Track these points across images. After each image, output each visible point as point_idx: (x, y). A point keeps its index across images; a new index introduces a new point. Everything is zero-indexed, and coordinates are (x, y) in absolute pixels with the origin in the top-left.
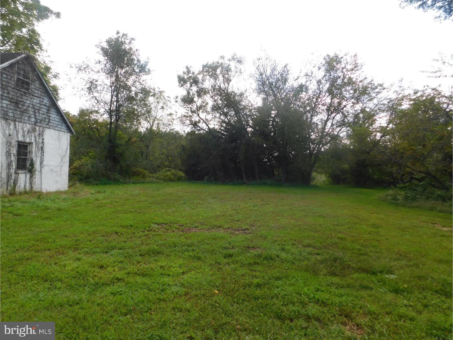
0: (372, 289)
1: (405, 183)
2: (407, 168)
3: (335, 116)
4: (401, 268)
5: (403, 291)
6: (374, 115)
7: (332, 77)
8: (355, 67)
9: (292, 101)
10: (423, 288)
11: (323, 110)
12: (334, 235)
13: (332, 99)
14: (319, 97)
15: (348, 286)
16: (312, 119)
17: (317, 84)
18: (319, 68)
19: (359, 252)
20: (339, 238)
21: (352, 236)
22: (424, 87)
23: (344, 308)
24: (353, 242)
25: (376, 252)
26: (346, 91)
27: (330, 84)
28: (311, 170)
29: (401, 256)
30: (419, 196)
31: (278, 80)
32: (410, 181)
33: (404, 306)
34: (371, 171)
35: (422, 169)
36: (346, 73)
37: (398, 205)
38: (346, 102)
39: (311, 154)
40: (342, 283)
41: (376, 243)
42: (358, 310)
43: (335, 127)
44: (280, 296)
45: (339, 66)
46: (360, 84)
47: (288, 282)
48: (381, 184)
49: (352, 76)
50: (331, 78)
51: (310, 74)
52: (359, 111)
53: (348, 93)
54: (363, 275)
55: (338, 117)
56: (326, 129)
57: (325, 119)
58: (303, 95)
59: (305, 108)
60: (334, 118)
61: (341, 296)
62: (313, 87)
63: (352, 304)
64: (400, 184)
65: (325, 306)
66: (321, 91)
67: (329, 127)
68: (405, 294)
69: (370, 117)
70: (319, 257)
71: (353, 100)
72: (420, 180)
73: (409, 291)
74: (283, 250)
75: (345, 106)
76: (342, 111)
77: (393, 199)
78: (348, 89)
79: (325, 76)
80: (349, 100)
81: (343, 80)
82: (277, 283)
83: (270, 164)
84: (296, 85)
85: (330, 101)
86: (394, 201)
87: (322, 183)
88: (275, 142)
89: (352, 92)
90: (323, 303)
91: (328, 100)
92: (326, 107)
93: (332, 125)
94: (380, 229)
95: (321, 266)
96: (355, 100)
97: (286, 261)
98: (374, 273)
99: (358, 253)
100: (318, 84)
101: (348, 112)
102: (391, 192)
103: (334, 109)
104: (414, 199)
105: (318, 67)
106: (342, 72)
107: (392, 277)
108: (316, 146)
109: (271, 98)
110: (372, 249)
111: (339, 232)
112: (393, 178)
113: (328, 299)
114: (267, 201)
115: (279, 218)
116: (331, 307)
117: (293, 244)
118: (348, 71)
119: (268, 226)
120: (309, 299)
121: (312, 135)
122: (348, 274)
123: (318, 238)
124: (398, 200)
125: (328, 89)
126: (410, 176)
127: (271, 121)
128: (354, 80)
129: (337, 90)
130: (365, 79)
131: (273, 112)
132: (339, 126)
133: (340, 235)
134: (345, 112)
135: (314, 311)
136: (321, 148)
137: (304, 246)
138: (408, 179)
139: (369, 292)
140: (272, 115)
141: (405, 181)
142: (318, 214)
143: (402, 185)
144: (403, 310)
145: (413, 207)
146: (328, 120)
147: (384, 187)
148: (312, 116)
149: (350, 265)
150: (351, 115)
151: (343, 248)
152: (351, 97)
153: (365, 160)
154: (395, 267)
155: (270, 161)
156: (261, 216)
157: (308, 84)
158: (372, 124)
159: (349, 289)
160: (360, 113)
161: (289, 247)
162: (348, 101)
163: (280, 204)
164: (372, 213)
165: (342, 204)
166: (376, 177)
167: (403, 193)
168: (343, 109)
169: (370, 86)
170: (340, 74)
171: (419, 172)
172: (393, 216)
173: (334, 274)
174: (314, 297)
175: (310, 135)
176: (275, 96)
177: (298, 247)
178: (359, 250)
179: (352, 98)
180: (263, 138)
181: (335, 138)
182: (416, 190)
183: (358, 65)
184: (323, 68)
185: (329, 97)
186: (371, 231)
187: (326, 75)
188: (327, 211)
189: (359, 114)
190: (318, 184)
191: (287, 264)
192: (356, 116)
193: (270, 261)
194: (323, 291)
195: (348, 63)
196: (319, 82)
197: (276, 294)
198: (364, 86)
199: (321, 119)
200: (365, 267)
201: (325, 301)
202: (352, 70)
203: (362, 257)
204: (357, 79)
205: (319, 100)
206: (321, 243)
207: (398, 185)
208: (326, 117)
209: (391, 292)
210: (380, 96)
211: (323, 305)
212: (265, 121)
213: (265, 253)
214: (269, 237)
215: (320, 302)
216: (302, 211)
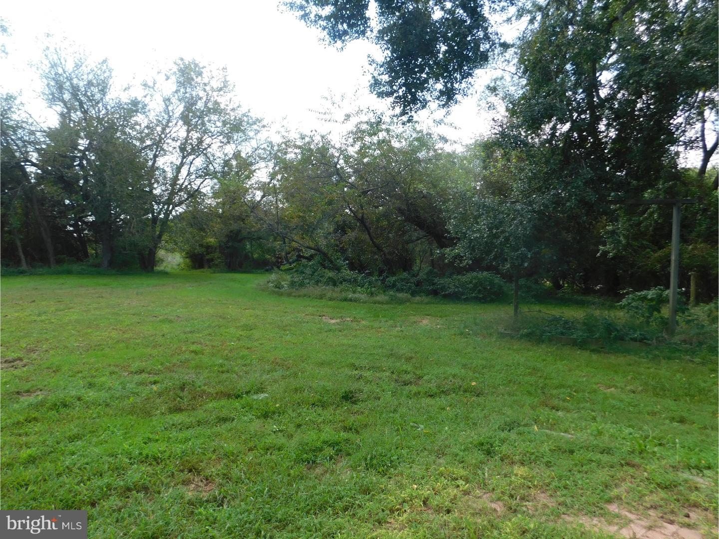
0: (233, 419)
1: (290, 264)
2: (294, 243)
3: (194, 159)
4: (275, 381)
5: (274, 413)
6: (252, 164)
7: (187, 95)
8: (225, 86)
9: (118, 127)
10: (298, 403)
11: (175, 148)
12: (184, 349)
13: (188, 131)
14: (167, 126)
15: (199, 423)
16: (155, 162)
17: (163, 103)
18: (168, 78)
19: (221, 369)
20: (192, 352)
21: (212, 346)
22: (312, 131)
23: (188, 458)
24: (213, 355)
25: (245, 365)
26: (209, 121)
27: (185, 107)
28: (156, 247)
29: (277, 364)
30: (307, 281)
31: (90, 84)
32: (297, 260)
33: (273, 434)
34: (248, 247)
35: (312, 244)
36: (210, 93)
37: (281, 295)
38: (210, 139)
39: (155, 219)
40: (189, 421)
41: (246, 352)
42: (210, 455)
43: (193, 177)
44: (75, 470)
45: (199, 80)
46: (232, 114)
47: (95, 439)
48: (262, 266)
49: (219, 100)
50: (186, 97)
51: (151, 84)
52: (231, 156)
53: (213, 126)
54: (223, 402)
55: (199, 162)
56: (179, 180)
57: (178, 163)
58: (139, 118)
59: (142, 140)
60: (191, 163)
61: (187, 440)
62: (155, 107)
63: (202, 448)
64: (284, 265)
65: (158, 463)
66: (170, 117)
67: (184, 178)
68: (276, 416)
69: (245, 166)
70: (155, 387)
71: (221, 138)
72: (309, 259)
73: (281, 412)
74: (91, 385)
75: (209, 146)
76: (204, 152)
77: (276, 287)
78: (212, 118)
79: (177, 91)
80: (215, 136)
81: (206, 103)
82: (74, 445)
83: (79, 236)
84: (125, 98)
85: (185, 135)
86: (277, 289)
87: (176, 267)
88: (86, 197)
89: (219, 124)
90: (156, 459)
91: (183, 134)
92: (178, 143)
93: (189, 174)
94: (254, 331)
95: (158, 401)
96: (223, 138)
97: (96, 403)
98: (238, 397)
99: (219, 371)
100: (166, 104)
101: (213, 156)
102: (273, 276)
103: (193, 149)
104: (302, 285)
105: (166, 75)
106: (205, 90)
107: (262, 396)
108: (163, 207)
109: (77, 116)
110: (239, 361)
111: (193, 343)
112: (275, 257)
113: (165, 451)
114: (68, 302)
115: (90, 331)
116: (168, 462)
117: (111, 373)
118: (213, 90)
119: (66, 347)
120: (130, 459)
121: (155, 189)
122: (200, 406)
123: (158, 356)
124: (283, 287)
125: (182, 114)
126: (297, 254)
127: (78, 157)
128: (222, 106)
129: (197, 119)
130: (238, 107)
131: (80, 141)
132: (200, 176)
133: (193, 348)
134: (209, 155)
135: (137, 477)
136: (171, 210)
137: (132, 373)
138: (295, 257)
139: (228, 425)
140: (80, 147)
141: (291, 260)
142: (161, 317)
143: (287, 266)
144: (270, 440)
145: (299, 296)
146: (182, 164)
147: (267, 270)
148: (155, 156)
149: (204, 391)
150: (218, 161)
151: (197, 367)
152: (218, 132)
153: (240, 231)
154: (267, 383)
155: (77, 230)
156: (54, 331)
157: (147, 100)
158: (248, 177)
159: (199, 428)
160: (232, 158)
161: (103, 379)
162: (213, 137)
163: (95, 305)
164: (246, 309)
165: (203, 299)
166: (256, 256)
167: (288, 277)
168: (206, 149)
169: (245, 119)
170: (202, 94)
171: (307, 247)
172: (273, 310)
173: (179, 410)
174: (141, 454)
175: (152, 188)
176: (85, 112)
177: (120, 376)
178: (221, 366)
179: (221, 133)
180: (63, 189)
181: (194, 194)
182: (304, 273)
183: (229, 83)
184: (173, 79)
185: (185, 128)
186: (241, 335)
187: (179, 90)
188: (178, 311)
189: (230, 160)
190: (168, 270)
191: (96, 408)
192: (227, 163)
193: (62, 410)
194: (157, 440)
195: (213, 77)
196: (167, 100)
197: (67, 467)
198: (238, 119)
199: (171, 163)
200: (226, 390)
201: (159, 455)
202: (221, 89)
203: (224, 376)
204: (227, 105)
205: (168, 131)
206: (162, 364)
207: (283, 268)
208: (180, 160)
209: (258, 418)
210: (259, 136)
211: (154, 463)
212: (66, 157)
213: (52, 398)
214: (65, 368)
215: (150, 460)
216: (134, 315)
